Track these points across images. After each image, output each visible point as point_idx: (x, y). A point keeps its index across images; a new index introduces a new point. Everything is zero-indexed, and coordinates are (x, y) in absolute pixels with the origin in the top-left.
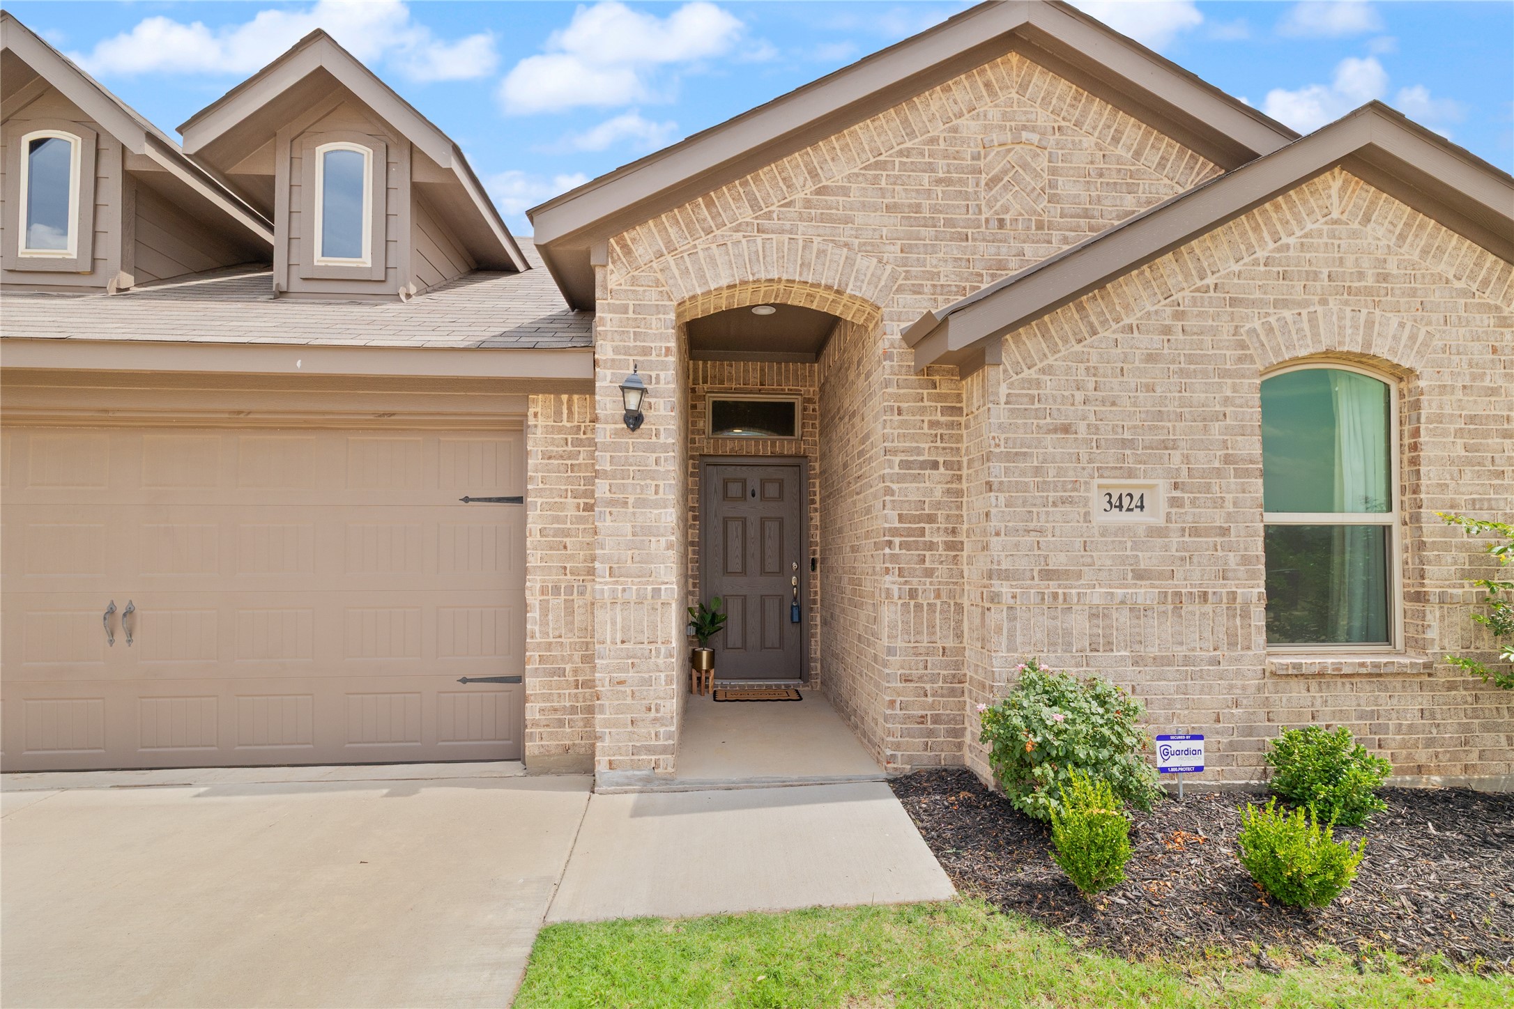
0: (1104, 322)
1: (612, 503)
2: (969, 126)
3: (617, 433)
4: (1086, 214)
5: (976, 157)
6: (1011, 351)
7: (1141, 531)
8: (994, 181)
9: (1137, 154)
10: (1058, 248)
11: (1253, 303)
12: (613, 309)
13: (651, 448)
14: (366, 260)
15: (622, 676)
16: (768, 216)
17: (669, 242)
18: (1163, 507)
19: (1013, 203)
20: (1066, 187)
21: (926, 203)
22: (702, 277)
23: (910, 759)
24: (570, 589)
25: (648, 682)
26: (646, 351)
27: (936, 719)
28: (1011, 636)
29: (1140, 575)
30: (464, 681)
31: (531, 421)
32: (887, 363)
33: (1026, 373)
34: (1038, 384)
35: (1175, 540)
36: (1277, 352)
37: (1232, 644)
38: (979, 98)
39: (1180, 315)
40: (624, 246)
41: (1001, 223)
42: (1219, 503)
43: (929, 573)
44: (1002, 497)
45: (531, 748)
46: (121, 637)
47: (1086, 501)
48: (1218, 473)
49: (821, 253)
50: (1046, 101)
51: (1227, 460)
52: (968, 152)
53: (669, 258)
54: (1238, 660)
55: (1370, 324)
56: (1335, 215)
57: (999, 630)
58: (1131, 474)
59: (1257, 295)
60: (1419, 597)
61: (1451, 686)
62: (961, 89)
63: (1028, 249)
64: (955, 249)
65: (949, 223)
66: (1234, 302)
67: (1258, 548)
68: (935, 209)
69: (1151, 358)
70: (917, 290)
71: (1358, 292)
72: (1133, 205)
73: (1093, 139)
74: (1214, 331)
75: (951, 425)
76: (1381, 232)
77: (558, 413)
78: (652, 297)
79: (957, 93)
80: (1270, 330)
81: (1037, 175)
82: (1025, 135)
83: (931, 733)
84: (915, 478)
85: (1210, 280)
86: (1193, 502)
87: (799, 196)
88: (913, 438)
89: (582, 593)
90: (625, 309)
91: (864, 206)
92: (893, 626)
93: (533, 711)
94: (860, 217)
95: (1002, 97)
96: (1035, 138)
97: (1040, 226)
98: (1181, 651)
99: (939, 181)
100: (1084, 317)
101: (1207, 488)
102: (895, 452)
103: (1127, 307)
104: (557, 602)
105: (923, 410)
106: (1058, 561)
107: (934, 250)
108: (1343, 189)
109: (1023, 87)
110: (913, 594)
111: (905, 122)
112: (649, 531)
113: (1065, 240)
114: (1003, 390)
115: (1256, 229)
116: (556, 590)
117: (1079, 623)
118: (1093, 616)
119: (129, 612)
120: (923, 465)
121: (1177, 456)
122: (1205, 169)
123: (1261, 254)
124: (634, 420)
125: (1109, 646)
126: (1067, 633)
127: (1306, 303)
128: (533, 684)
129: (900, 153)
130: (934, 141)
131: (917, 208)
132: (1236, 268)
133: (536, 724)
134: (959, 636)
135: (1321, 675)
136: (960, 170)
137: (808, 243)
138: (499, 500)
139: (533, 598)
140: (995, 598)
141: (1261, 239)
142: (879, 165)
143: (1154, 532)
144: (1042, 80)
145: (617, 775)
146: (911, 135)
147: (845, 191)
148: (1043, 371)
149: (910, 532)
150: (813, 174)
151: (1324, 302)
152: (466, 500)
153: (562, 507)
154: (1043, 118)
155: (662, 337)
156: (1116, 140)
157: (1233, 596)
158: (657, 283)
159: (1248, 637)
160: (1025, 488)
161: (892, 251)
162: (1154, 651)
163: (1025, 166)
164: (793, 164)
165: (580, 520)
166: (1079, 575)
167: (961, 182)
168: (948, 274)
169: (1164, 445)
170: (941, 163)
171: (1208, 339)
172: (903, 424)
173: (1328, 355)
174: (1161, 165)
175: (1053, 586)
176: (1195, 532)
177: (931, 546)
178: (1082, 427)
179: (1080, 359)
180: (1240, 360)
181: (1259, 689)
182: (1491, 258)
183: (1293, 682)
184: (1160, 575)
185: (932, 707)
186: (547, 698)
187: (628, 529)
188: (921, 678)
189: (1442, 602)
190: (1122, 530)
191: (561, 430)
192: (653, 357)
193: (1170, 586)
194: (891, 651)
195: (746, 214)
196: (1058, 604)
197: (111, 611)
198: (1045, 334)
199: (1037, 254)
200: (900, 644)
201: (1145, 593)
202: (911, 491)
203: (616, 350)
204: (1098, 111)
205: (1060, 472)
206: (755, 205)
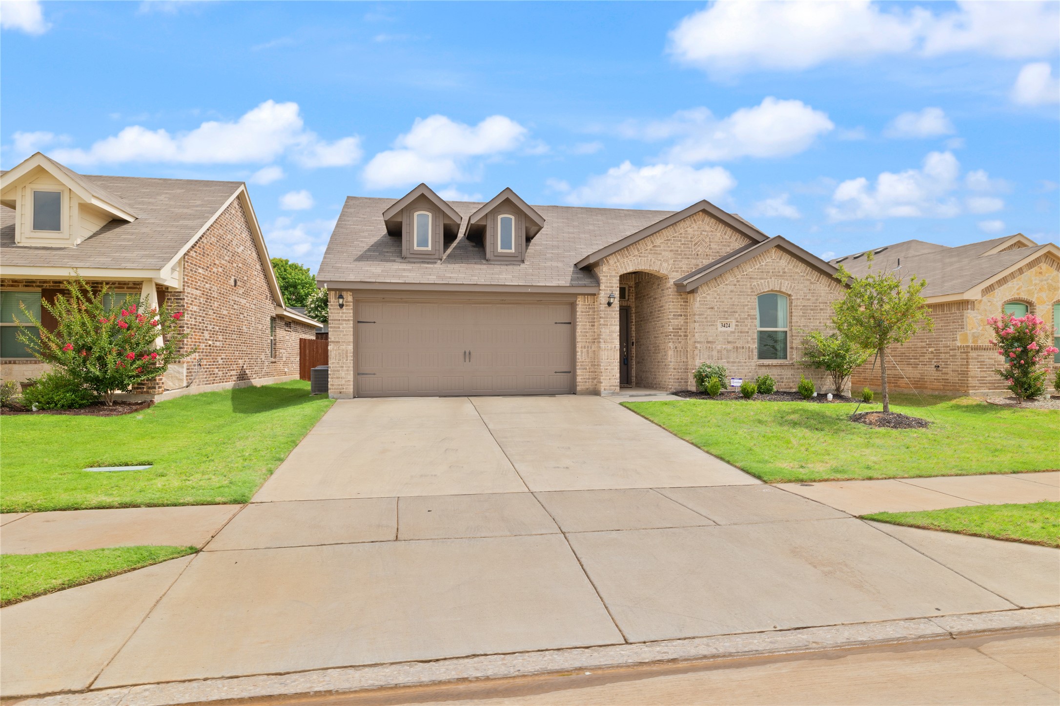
0: (721, 283)
1: (604, 325)
2: (690, 230)
3: (605, 307)
4: (718, 252)
5: (692, 238)
6: (700, 290)
7: (729, 332)
8: (695, 244)
9: (730, 238)
10: (711, 261)
11: (755, 278)
12: (604, 276)
13: (613, 311)
14: (513, 250)
15: (607, 368)
16: (641, 253)
17: (618, 260)
18: (734, 327)
19: (700, 249)
20: (713, 246)
21: (680, 250)
22: (626, 269)
23: (675, 389)
24: (588, 347)
25: (613, 369)
26: (612, 287)
27: (682, 379)
28: (700, 357)
29: (729, 342)
30: (556, 372)
31: (578, 303)
32: (670, 290)
33: (704, 295)
34: (706, 297)
35: (737, 334)
36: (760, 290)
37: (749, 359)
38: (692, 223)
39: (738, 281)
40: (607, 261)
41: (698, 254)
42: (746, 326)
43: (680, 342)
44: (698, 324)
45: (579, 388)
46: (467, 360)
47: (717, 325)
48: (747, 319)
49: (654, 262)
50: (708, 224)
51: (748, 315)
52: (690, 236)
53: (618, 264)
54: (750, 362)
55: (781, 283)
56: (773, 258)
57: (697, 355)
58: (727, 319)
59: (756, 277)
60: (792, 348)
61: (798, 369)
62: (688, 222)
63: (704, 261)
64: (686, 261)
65: (685, 254)
66: (750, 278)
67: (756, 336)
68: (681, 251)
69: (731, 291)
70: (677, 272)
71: (779, 276)
72: (729, 250)
73: (720, 234)
74: (746, 285)
75: (685, 306)
76: (784, 262)
77: (585, 301)
78: (614, 273)
79: (687, 222)
80: (758, 285)
81: (706, 243)
82: (703, 233)
83: (680, 382)
84: (677, 319)
85: (745, 273)
86: (741, 325)
87: (649, 248)
88: (676, 309)
89: (591, 348)
90: (607, 276)
91: (664, 250)
92: (671, 356)
93: (579, 379)
94: (663, 253)
95: (698, 224)
96: (706, 233)
97: (707, 255)
98: (737, 360)
99: (683, 244)
100: (717, 282)
101: (744, 322)
102: (672, 312)
103: (726, 279)
104: (585, 350)
105: (678, 302)
106: (710, 339)
107: (681, 261)
108: (775, 252)
109: (703, 221)
110: (676, 348)
111: (674, 229)
112: (613, 332)
113: (713, 259)
114: (698, 299)
115: (756, 261)
116: (585, 347)
117: (715, 353)
118: (718, 352)
119: (470, 353)
120: (678, 315)
121: (737, 314)
122: (747, 242)
123: (757, 267)
124: (609, 304)
125: (721, 359)
126: (712, 356)
127: (767, 279)
128: (579, 372)
129: (673, 237)
130: (681, 234)
131: (677, 251)
132: (751, 270)
133: (580, 382)
134: (687, 358)
135: (769, 366)
136: (688, 241)
137: (651, 260)
138: (565, 323)
139: (579, 349)
140: (696, 348)
141: (756, 263)
142: (667, 240)
143: (732, 332)
144: (707, 219)
145: (606, 392)
146: (676, 232)
147: (660, 246)
148: (707, 294)
149: (675, 332)
150: (652, 242)
151: (771, 278)
152: (556, 323)
153: (586, 325)
154: (707, 228)
155: (616, 283)
156: (725, 234)
157: (749, 347)
158: (615, 270)
159: (753, 357)
160: (703, 322)
161: (671, 262)
162: (732, 360)
163: (703, 240)
164: (648, 240)
165: (590, 329)
166: (715, 342)
167: (688, 244)
168: (685, 268)
169: (734, 312)
170: (683, 239)
171: (744, 287)
172: (674, 305)
173: (772, 290)
174: (736, 240)
175: (709, 345)
176: (741, 332)
177: (680, 336)
178: (716, 308)
179: (715, 291)
180: (752, 292)
181: (755, 369)
182: (809, 268)
183: (763, 367)
184: (733, 342)
185: (680, 376)
186: (582, 375)
187: (608, 331)
188: (678, 369)
189: (796, 349)
190: (725, 332)
191: (585, 305)
192: (614, 288)
193: (735, 345)
194: (671, 362)
195: (636, 253)
196: (710, 349)
197: (465, 353)
198: (708, 286)
199: (706, 262)
200: (673, 360)
201: (730, 347)
202: (675, 322)
203: (605, 287)
204: (721, 227)
205: (711, 318)
206: (638, 251)
